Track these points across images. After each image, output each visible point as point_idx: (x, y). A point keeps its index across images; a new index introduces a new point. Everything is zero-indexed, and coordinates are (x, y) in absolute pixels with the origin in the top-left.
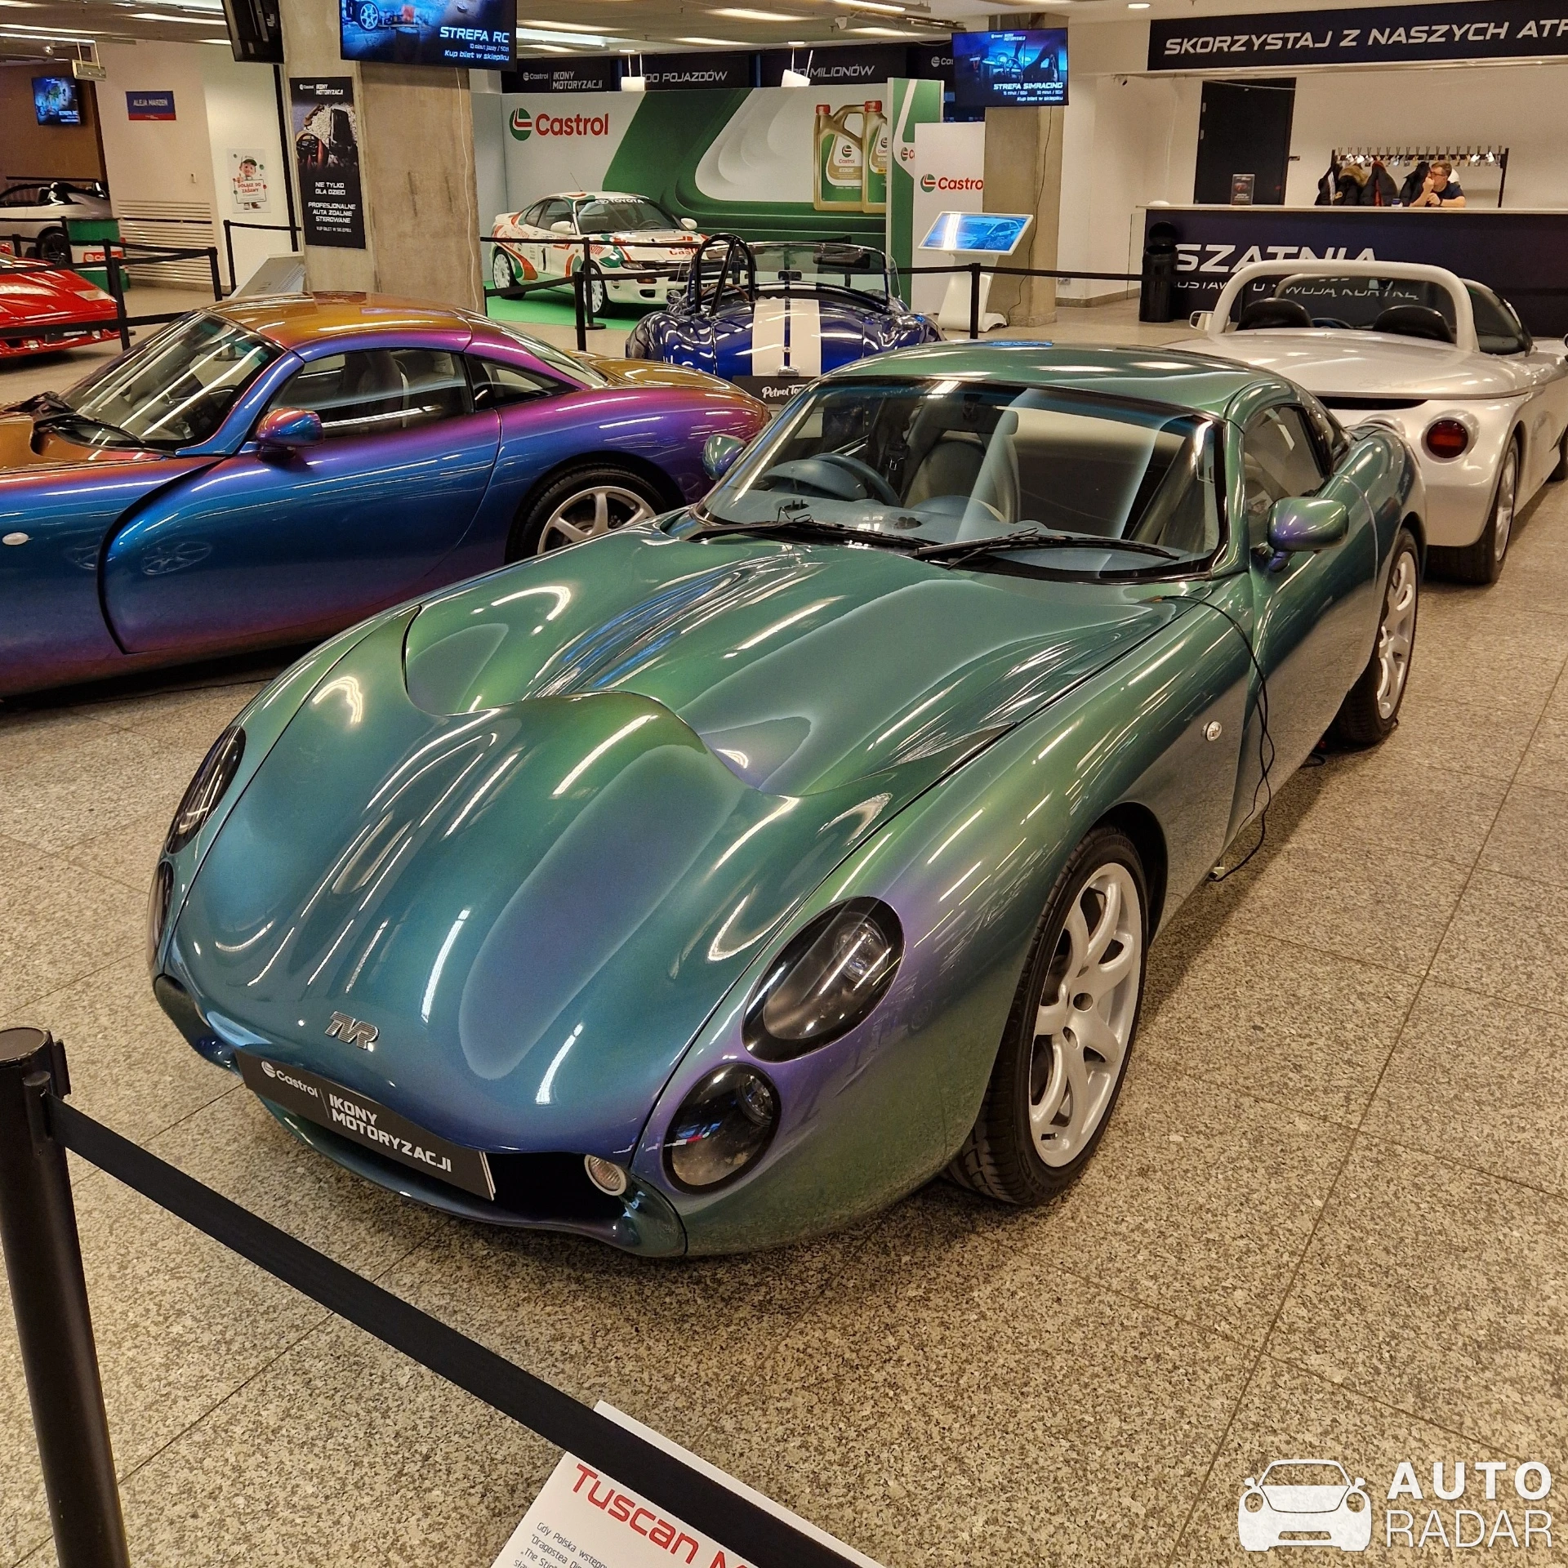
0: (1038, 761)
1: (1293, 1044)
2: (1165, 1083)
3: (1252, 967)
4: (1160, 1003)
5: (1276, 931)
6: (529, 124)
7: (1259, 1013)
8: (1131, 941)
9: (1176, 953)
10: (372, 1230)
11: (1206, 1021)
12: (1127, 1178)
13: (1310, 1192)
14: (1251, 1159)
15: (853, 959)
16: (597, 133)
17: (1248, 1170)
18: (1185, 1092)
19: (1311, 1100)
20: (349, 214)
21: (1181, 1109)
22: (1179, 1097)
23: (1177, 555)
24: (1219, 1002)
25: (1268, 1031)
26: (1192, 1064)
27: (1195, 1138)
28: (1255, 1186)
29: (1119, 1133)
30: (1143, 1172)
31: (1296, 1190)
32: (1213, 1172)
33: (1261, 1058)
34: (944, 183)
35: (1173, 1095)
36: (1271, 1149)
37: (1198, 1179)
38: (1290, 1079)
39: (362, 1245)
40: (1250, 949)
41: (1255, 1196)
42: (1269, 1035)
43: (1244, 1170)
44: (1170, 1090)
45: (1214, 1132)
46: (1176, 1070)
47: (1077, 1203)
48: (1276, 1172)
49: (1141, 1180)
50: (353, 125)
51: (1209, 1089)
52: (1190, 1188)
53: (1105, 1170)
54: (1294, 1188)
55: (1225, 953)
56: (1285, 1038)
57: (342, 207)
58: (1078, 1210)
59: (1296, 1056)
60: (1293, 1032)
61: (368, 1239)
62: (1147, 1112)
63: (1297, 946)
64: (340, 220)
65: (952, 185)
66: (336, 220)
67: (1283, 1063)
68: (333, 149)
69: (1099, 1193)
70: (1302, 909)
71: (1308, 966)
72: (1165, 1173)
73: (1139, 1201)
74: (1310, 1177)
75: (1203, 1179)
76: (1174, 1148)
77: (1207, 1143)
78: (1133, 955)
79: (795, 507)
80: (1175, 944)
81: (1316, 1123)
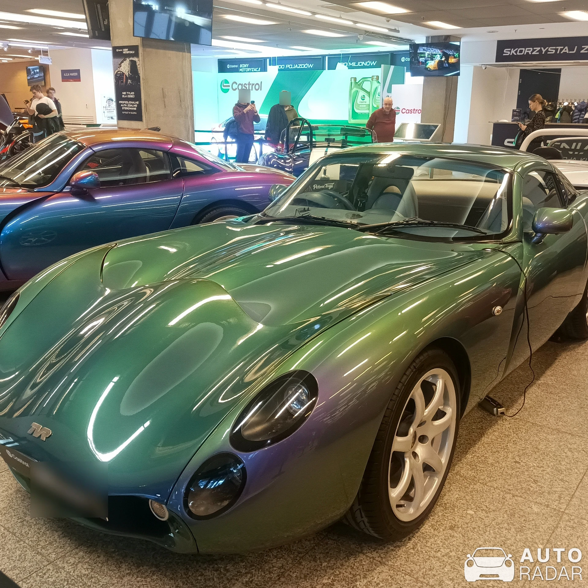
0: (402, 313)
1: (534, 471)
2: (468, 485)
3: (517, 434)
4: (469, 449)
5: (530, 419)
6: (229, 86)
7: (519, 455)
8: (450, 411)
9: (479, 427)
10: (61, 536)
11: (491, 458)
12: (444, 530)
13: (537, 541)
14: (508, 524)
15: (292, 403)
16: (257, 90)
17: (506, 529)
18: (477, 490)
19: (541, 497)
20: (136, 106)
21: (475, 499)
22: (474, 493)
23: (486, 232)
24: (499, 450)
25: (522, 464)
26: (482, 477)
27: (480, 513)
28: (509, 537)
29: (442, 508)
30: (452, 528)
31: (530, 540)
32: (488, 529)
33: (517, 477)
34: (404, 111)
35: (471, 492)
36: (519, 519)
37: (480, 532)
38: (531, 487)
39: (54, 543)
40: (516, 426)
41: (508, 542)
42: (523, 466)
43: (504, 529)
44: (470, 490)
45: (490, 510)
46: (474, 480)
47: (416, 541)
48: (520, 530)
49: (450, 531)
50: (138, 66)
51: (490, 490)
52: (475, 536)
53: (432, 526)
54: (529, 538)
55: (504, 428)
56: (530, 467)
57: (133, 103)
58: (417, 544)
59: (535, 476)
60: (535, 465)
61: (58, 540)
62: (457, 499)
63: (540, 426)
64: (132, 109)
65: (408, 111)
66: (131, 109)
67: (528, 479)
68: (130, 77)
69: (428, 537)
70: (543, 410)
71: (545, 435)
72: (463, 529)
73: (449, 542)
74: (538, 533)
75: (482, 532)
76: (469, 517)
77: (486, 515)
78: (451, 418)
79: (304, 210)
80: (479, 423)
81: (543, 508)
